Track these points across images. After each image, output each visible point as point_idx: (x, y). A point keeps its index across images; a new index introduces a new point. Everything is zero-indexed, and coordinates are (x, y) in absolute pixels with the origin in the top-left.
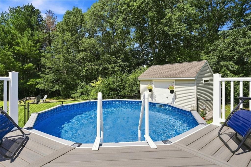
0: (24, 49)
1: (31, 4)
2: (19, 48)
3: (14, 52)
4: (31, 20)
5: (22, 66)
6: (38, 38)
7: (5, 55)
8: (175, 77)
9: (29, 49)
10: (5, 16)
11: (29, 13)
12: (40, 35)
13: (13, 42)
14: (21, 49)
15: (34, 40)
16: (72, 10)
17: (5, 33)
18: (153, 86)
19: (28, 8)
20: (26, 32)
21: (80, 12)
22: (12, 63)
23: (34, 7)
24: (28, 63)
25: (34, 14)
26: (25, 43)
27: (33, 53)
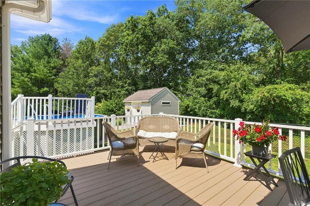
0: (40, 75)
1: (48, 34)
2: (36, 74)
3: (31, 79)
4: (48, 48)
5: (38, 90)
6: (54, 65)
7: (24, 81)
8: (141, 100)
9: (44, 75)
10: (25, 45)
11: (46, 42)
12: (56, 62)
13: (31, 69)
14: (38, 75)
15: (50, 67)
16: (84, 40)
17: (24, 61)
18: (131, 107)
19: (46, 37)
20: (43, 60)
21: (91, 41)
22: (30, 88)
23: (51, 36)
24: (43, 88)
25: (51, 43)
26: (41, 70)
27: (48, 78)
